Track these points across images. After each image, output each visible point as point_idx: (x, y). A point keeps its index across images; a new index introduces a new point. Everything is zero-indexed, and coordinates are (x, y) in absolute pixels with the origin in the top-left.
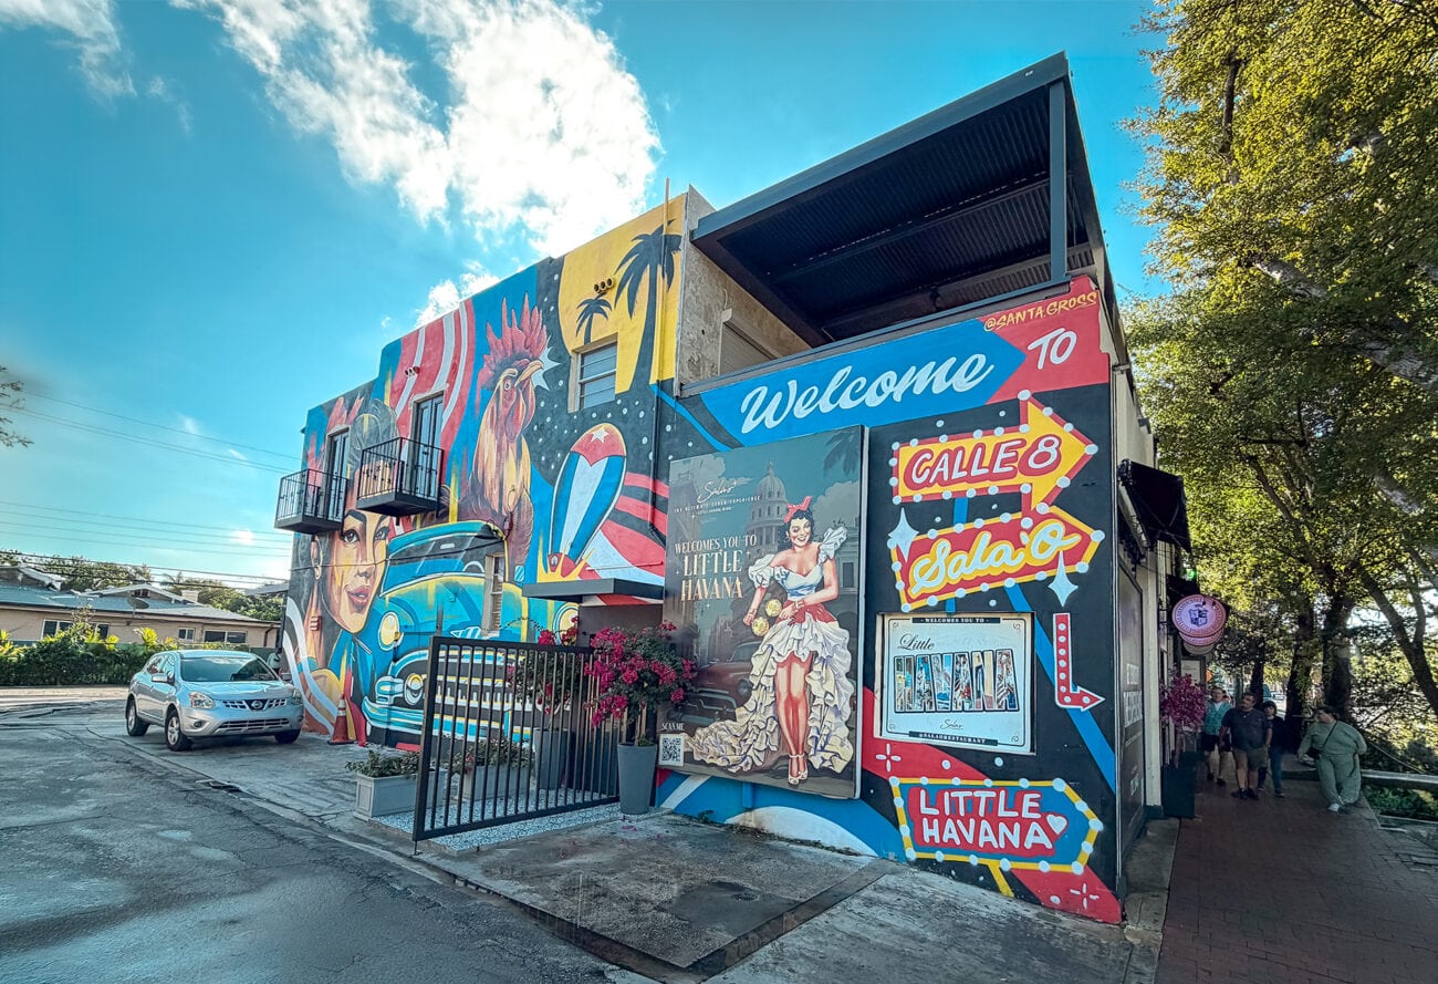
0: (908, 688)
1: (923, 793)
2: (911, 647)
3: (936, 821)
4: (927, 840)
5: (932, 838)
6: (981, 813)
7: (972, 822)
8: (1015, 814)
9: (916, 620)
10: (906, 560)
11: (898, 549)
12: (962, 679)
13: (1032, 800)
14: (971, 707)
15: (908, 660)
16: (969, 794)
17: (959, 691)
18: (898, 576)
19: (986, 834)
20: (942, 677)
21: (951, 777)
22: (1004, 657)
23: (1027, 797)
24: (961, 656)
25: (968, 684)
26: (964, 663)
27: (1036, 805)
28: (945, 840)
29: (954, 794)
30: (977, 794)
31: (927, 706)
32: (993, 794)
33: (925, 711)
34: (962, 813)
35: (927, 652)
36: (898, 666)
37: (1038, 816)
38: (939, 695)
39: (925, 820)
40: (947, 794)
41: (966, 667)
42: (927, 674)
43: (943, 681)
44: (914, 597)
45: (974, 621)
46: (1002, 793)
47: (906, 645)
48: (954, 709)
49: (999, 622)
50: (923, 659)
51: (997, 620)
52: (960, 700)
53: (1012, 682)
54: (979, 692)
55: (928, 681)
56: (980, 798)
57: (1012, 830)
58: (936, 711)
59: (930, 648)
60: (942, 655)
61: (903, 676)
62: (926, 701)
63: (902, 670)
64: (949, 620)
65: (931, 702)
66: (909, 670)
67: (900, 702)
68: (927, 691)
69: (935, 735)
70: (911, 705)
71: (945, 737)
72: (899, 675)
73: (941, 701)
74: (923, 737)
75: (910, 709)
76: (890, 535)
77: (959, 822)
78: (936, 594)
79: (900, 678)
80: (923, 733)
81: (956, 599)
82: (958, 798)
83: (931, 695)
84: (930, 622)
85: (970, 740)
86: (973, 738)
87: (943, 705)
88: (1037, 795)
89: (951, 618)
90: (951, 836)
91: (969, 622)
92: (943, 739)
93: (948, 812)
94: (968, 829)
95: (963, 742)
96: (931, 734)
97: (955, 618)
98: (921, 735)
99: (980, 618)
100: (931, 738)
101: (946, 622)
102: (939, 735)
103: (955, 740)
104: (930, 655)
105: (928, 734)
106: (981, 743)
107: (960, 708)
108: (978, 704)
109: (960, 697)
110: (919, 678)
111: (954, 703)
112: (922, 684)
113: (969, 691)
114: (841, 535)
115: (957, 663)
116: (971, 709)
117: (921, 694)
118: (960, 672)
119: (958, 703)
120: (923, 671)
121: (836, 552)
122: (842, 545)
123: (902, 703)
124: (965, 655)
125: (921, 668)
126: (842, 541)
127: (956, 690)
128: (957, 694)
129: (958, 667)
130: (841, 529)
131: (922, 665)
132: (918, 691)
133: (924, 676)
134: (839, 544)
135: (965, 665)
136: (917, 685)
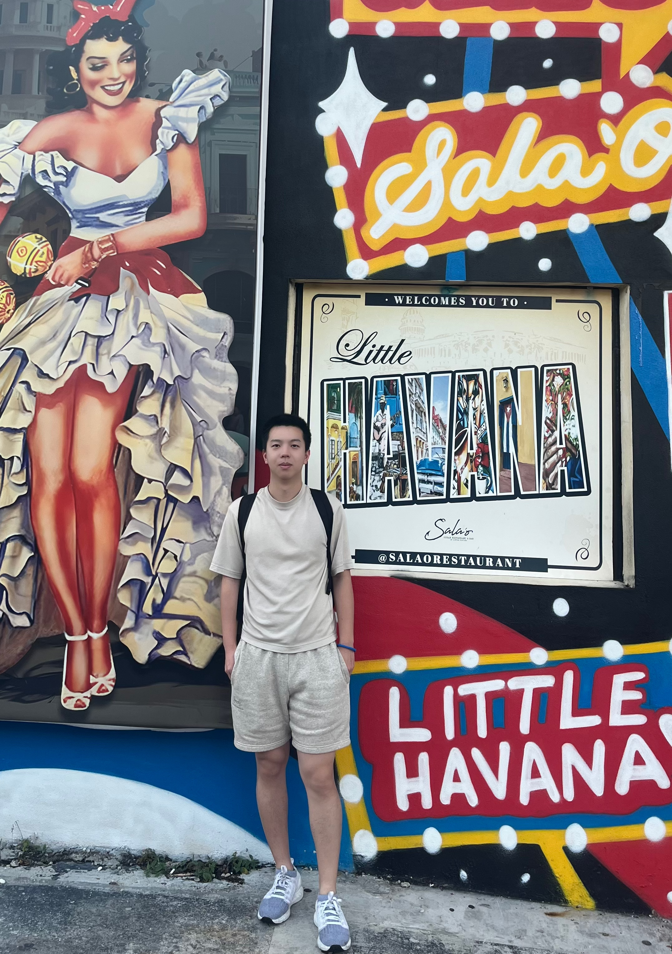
0: (352, 452)
1: (394, 694)
2: (361, 359)
3: (424, 758)
4: (403, 804)
5: (415, 798)
6: (525, 727)
7: (505, 748)
8: (594, 720)
9: (372, 300)
10: (359, 165)
11: (340, 136)
12: (471, 424)
13: (628, 686)
14: (489, 488)
15: (354, 389)
16: (497, 685)
17: (463, 456)
18: (340, 198)
19: (535, 774)
20: (428, 425)
21: (458, 651)
22: (559, 380)
23: (619, 680)
24: (468, 378)
25: (484, 439)
26: (476, 393)
27: (636, 695)
28: (445, 799)
29: (465, 690)
30: (514, 684)
31: (395, 491)
32: (548, 681)
33: (390, 502)
34: (482, 732)
35: (396, 369)
36: (330, 399)
37: (639, 720)
38: (423, 463)
39: (399, 760)
40: (448, 691)
41: (480, 403)
42: (395, 419)
43: (431, 434)
44: (375, 247)
45: (498, 305)
46: (569, 677)
47: (348, 354)
48: (454, 494)
49: (549, 308)
50: (388, 384)
51: (545, 304)
52: (466, 475)
53: (575, 433)
54: (506, 457)
55: (396, 435)
56: (520, 692)
57: (588, 759)
58: (415, 501)
59: (403, 360)
60: (428, 377)
61: (341, 424)
62: (392, 478)
63: (338, 411)
64: (444, 301)
65: (404, 482)
66: (356, 409)
67: (334, 483)
68: (395, 457)
69: (413, 555)
70: (359, 490)
71: (437, 560)
72: (332, 422)
73: (425, 478)
74: (388, 562)
75: (357, 498)
76: (321, 104)
77: (476, 754)
78: (425, 241)
79: (335, 427)
80: (387, 553)
81: (468, 253)
82: (472, 698)
83: (404, 465)
84: (404, 304)
85: (489, 562)
86: (495, 558)
87: (430, 486)
88: (639, 676)
89: (450, 297)
90: (459, 788)
91: (487, 306)
92: (432, 564)
93: (450, 734)
94: (495, 768)
95: (476, 567)
96: (404, 554)
97: (459, 297)
98: (383, 558)
99: (510, 298)
100: (405, 563)
101: (439, 305)
102: (422, 555)
103: (459, 565)
104: (403, 377)
105: (397, 554)
106: (514, 568)
107: (467, 493)
108: (504, 482)
109: (467, 469)
110: (377, 429)
111: (453, 483)
112: (384, 442)
113: (485, 455)
114: (217, 89)
115: (460, 394)
116: (490, 494)
117: (381, 466)
118: (466, 413)
119: (463, 481)
120: (387, 411)
121: (203, 127)
122: (220, 111)
123: (338, 485)
124: (476, 377)
125: (382, 407)
126: (218, 102)
127: (458, 453)
128: (460, 462)
129: (462, 402)
130: (216, 74)
131: (383, 399)
132: (375, 458)
133: (389, 423)
134: (210, 109)
135: (478, 399)
136: (372, 443)
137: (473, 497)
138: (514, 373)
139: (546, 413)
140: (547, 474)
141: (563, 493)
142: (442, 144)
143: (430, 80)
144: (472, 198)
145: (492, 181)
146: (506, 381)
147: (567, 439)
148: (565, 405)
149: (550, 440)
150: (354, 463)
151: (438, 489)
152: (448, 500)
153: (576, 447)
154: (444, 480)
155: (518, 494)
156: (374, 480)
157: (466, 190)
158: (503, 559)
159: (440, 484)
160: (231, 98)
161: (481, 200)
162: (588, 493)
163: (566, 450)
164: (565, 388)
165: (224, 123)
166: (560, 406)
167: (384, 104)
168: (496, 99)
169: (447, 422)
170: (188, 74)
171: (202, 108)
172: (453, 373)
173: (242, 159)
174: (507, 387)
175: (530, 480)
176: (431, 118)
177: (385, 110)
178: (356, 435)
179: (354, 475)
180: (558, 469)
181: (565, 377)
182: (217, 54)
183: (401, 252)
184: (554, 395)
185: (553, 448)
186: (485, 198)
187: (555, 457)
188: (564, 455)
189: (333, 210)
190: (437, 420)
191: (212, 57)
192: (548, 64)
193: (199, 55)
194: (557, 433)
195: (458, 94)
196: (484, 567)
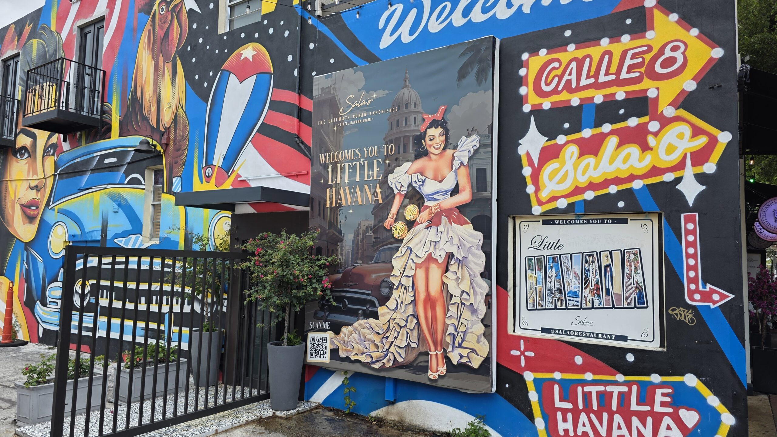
0: (539, 287)
1: (556, 388)
2: (541, 248)
3: (570, 415)
4: (562, 433)
5: (566, 431)
6: (614, 407)
7: (605, 416)
8: (648, 408)
9: (545, 222)
10: (536, 166)
11: (528, 154)
12: (591, 276)
13: (663, 395)
14: (600, 304)
15: (539, 260)
16: (601, 388)
17: (588, 290)
18: (529, 180)
19: (619, 427)
20: (572, 276)
21: (584, 372)
22: (632, 256)
23: (659, 392)
24: (589, 256)
25: (597, 283)
26: (593, 262)
27: (668, 399)
28: (579, 433)
29: (587, 389)
30: (609, 388)
31: (558, 304)
32: (625, 389)
33: (556, 308)
34: (595, 407)
35: (557, 252)
36: (529, 265)
37: (670, 410)
38: (570, 292)
39: (559, 415)
40: (579, 389)
41: (595, 266)
42: (557, 274)
43: (573, 280)
44: (544, 200)
45: (602, 222)
46: (634, 388)
47: (536, 246)
48: (584, 306)
49: (627, 223)
50: (553, 258)
51: (625, 221)
52: (589, 298)
53: (640, 280)
54: (608, 291)
55: (558, 280)
56: (612, 393)
57: (645, 425)
58: (567, 308)
59: (559, 248)
60: (571, 255)
61: (534, 275)
62: (557, 299)
63: (532, 270)
64: (578, 222)
65: (562, 300)
66: (540, 270)
67: (532, 300)
68: (558, 289)
69: (566, 331)
70: (542, 303)
71: (576, 333)
72: (530, 274)
73: (571, 299)
74: (555, 333)
75: (542, 306)
76: (520, 141)
77: (592, 416)
78: (566, 196)
79: (531, 276)
80: (555, 330)
81: (585, 201)
82: (590, 393)
83: (561, 293)
84: (559, 224)
85: (600, 336)
86: (603, 335)
87: (573, 302)
88: (669, 391)
89: (580, 220)
90: (585, 429)
91: (597, 223)
92: (574, 335)
93: (581, 406)
94: (601, 423)
95: (594, 337)
96: (562, 330)
97: (584, 220)
98: (553, 332)
99: (608, 219)
100: (562, 334)
101: (575, 224)
102: (570, 331)
103: (586, 336)
104: (560, 255)
105: (559, 330)
106: (611, 339)
107: (590, 306)
108: (607, 301)
109: (590, 295)
110: (550, 277)
111: (584, 301)
112: (553, 283)
113: (598, 289)
114: (474, 143)
115: (586, 262)
116: (601, 306)
117: (552, 293)
118: (589, 270)
119: (588, 300)
120: (554, 270)
121: (470, 159)
122: (476, 152)
123: (534, 301)
124: (593, 255)
125: (552, 268)
126: (475, 148)
127: (585, 288)
128: (586, 292)
129: (587, 267)
130: (474, 137)
131: (552, 265)
132: (549, 290)
133: (555, 275)
134: (472, 151)
135: (594, 264)
136: (547, 283)
137: (593, 307)
138: (611, 253)
139: (627, 271)
140: (627, 298)
141: (635, 307)
142: (573, 153)
143: (567, 125)
144: (587, 176)
145: (595, 168)
146: (607, 256)
147: (637, 283)
148: (636, 267)
149: (629, 283)
150: (540, 292)
151: (577, 303)
152: (581, 308)
153: (641, 287)
154: (579, 300)
155: (613, 307)
156: (549, 299)
157: (584, 174)
158: (606, 335)
159: (578, 302)
160: (480, 146)
161: (590, 176)
162: (647, 307)
163: (637, 287)
164: (635, 260)
165: (478, 156)
166: (633, 268)
167: (547, 138)
168: (597, 131)
169: (580, 275)
170: (464, 138)
171: (469, 151)
172: (583, 254)
173: (485, 170)
174: (607, 260)
175: (619, 300)
176: (567, 142)
177: (547, 141)
178: (541, 280)
179: (540, 297)
180: (633, 296)
181: (635, 254)
182: (475, 129)
183: (555, 202)
184: (630, 263)
185: (630, 287)
186: (592, 176)
187: (631, 291)
188: (635, 290)
189: (526, 186)
190: (576, 274)
191: (472, 130)
192: (622, 112)
193: (468, 130)
194: (632, 280)
195: (580, 131)
196: (598, 338)
